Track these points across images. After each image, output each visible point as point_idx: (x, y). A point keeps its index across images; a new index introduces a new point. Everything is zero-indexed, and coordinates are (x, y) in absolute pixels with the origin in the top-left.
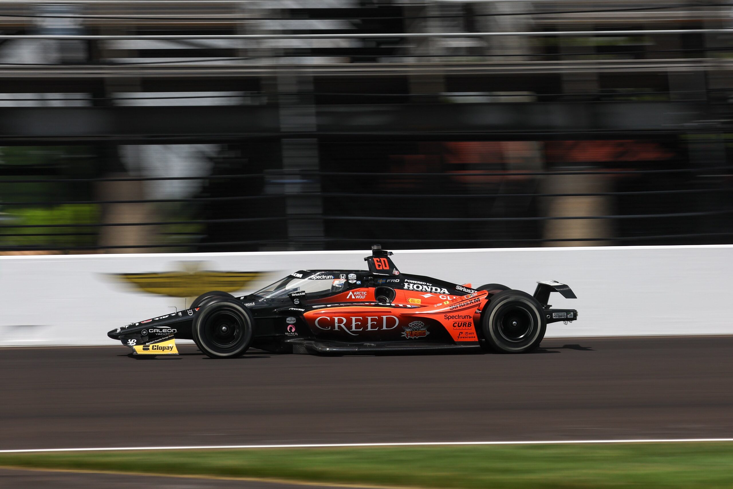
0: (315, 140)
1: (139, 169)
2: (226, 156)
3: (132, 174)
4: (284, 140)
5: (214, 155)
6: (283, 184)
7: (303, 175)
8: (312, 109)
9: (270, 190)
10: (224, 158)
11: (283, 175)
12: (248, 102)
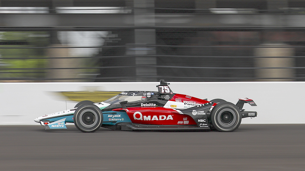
0: (154, 30)
1: (67, 43)
2: (111, 37)
3: (63, 45)
4: (136, 30)
5: (105, 37)
6: (135, 50)
7: (147, 46)
8: (154, 15)
9: (129, 53)
10: (110, 38)
11: (135, 46)
12: (122, 12)
